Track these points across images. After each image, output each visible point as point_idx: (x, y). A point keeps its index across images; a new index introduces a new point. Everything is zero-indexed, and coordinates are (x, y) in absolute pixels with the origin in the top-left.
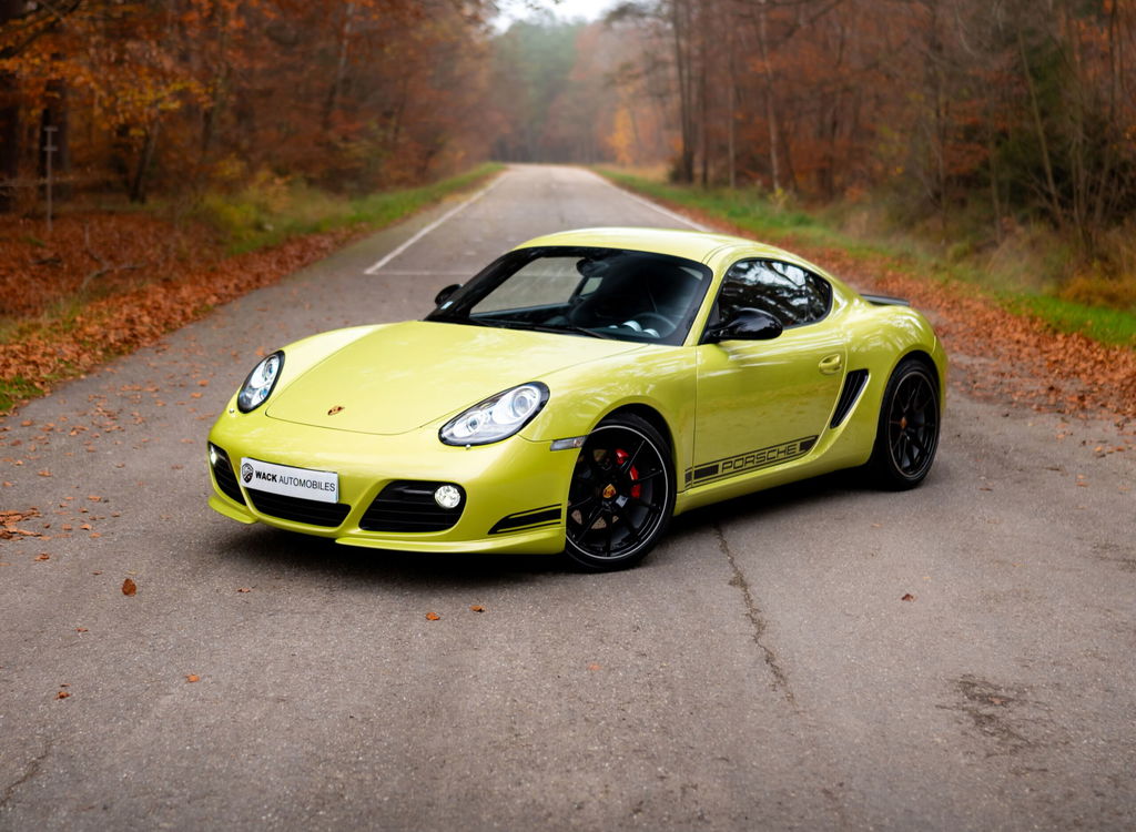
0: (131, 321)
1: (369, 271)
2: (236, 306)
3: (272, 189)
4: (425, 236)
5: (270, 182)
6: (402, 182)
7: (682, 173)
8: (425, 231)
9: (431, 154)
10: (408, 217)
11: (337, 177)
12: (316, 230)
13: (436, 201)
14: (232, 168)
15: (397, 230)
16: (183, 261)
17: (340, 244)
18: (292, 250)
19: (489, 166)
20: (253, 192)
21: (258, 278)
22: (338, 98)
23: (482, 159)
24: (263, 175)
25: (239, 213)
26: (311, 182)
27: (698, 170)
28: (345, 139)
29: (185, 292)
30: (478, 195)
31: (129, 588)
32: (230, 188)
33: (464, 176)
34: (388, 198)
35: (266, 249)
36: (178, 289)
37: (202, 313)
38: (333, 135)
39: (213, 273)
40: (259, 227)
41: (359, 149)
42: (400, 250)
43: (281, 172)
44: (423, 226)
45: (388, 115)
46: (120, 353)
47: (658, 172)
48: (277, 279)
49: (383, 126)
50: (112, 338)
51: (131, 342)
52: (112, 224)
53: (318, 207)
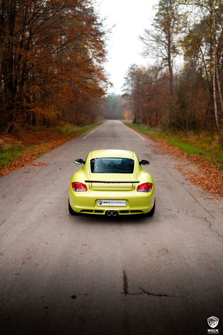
0: (53, 145)
1: (83, 138)
2: (66, 143)
3: (69, 126)
4: (92, 133)
5: (68, 124)
6: (89, 124)
7: (135, 122)
8: (92, 132)
9: (94, 119)
10: (89, 130)
11: (79, 124)
12: (76, 132)
13: (94, 127)
14: (63, 123)
15: (88, 132)
16: (56, 137)
17: (79, 134)
18: (73, 135)
19: (104, 120)
20: (66, 126)
21: (68, 140)
22: (79, 111)
23: (103, 119)
24: (67, 124)
25: (64, 129)
26: (74, 124)
27: (137, 121)
28: (80, 117)
29: (59, 141)
30: (101, 126)
31: (60, 168)
32: (62, 126)
33: (100, 122)
34: (87, 127)
35: (68, 135)
36: (58, 141)
37: (61, 144)
38: (78, 116)
39: (62, 139)
40: (67, 132)
41: (82, 119)
42: (88, 135)
43: (70, 123)
44: (92, 131)
45: (87, 113)
46: (52, 149)
47: (131, 121)
48: (71, 140)
49: (86, 115)
50: (51, 147)
51: (53, 148)
52: (46, 132)
53: (76, 129)
